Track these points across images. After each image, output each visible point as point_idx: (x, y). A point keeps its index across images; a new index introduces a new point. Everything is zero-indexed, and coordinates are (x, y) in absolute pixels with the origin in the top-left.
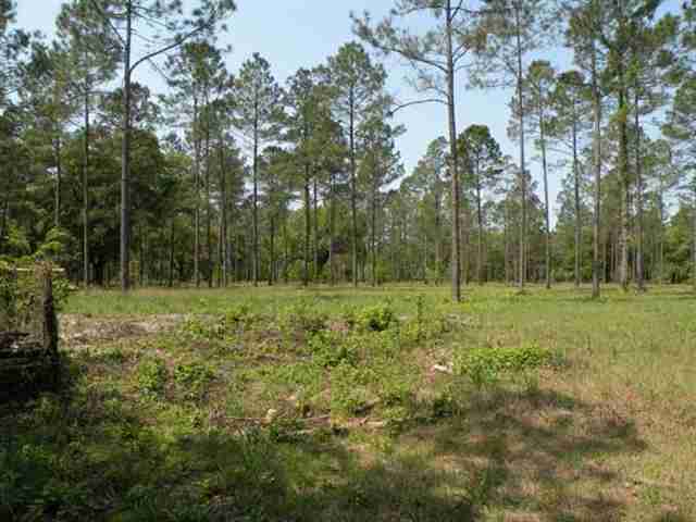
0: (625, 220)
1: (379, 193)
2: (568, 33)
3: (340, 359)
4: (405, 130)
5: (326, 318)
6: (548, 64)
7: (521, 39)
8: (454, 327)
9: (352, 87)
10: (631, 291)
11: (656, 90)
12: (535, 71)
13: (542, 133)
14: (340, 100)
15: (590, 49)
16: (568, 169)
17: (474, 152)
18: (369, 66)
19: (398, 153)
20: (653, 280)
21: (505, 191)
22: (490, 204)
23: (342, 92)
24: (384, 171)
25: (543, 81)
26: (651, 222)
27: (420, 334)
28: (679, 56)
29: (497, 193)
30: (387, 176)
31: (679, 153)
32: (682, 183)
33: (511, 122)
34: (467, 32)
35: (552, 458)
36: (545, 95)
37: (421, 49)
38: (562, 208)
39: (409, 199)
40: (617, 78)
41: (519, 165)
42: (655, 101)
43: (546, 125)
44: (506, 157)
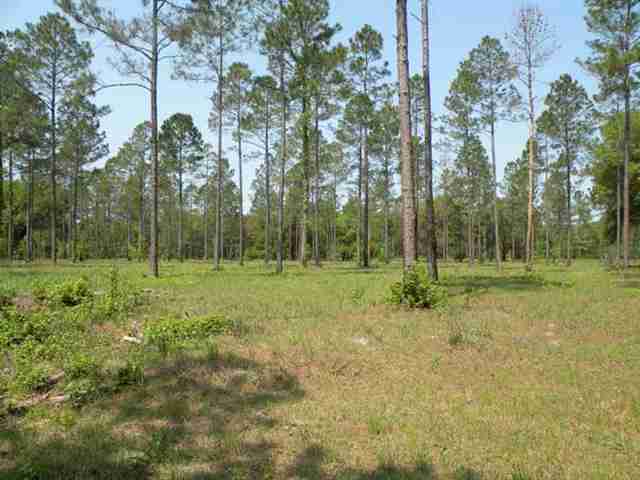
0: (305, 207)
1: (82, 171)
2: (263, 43)
3: (25, 335)
4: (110, 112)
5: (14, 295)
6: (246, 66)
7: (224, 41)
8: (146, 301)
9: (55, 60)
10: (309, 267)
11: (331, 101)
12: (235, 70)
13: (239, 127)
14: (42, 71)
15: (280, 59)
16: (261, 161)
17: (179, 138)
18: (75, 42)
19: (104, 133)
20: (328, 257)
21: (204, 176)
22: (192, 187)
23: (45, 65)
24: (88, 149)
25: (242, 80)
26: (326, 210)
27: (112, 308)
28: (348, 78)
29: (197, 177)
30: (91, 155)
31: (348, 155)
32: (349, 179)
33: (211, 114)
34: (172, 25)
35: (228, 413)
36: (243, 94)
37: (127, 33)
38: (256, 195)
39: (114, 178)
40: (301, 88)
41: (217, 153)
42: (331, 111)
43: (243, 119)
44: (207, 145)
